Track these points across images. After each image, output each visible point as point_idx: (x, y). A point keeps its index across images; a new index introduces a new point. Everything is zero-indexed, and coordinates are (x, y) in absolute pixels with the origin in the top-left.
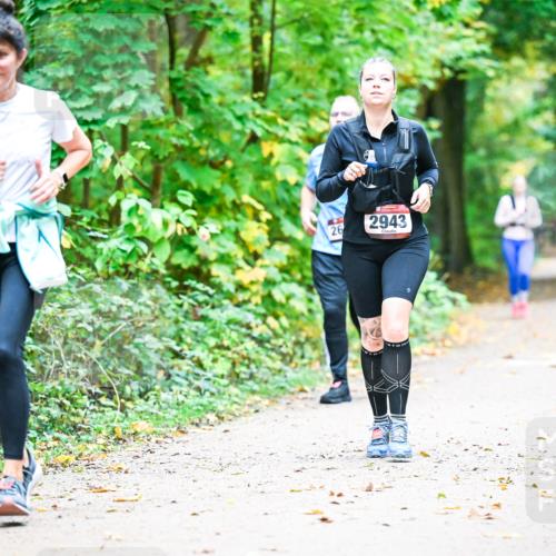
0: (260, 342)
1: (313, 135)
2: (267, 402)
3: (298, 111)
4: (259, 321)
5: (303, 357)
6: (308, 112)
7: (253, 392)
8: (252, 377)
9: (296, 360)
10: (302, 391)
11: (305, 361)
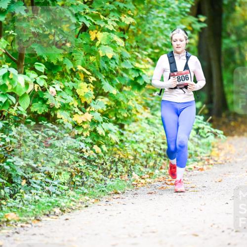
0: (89, 161)
1: (123, 26)
2: (93, 200)
3: (113, 11)
4: (88, 148)
5: (116, 171)
6: (120, 11)
7: (84, 194)
8: (83, 184)
9: (112, 173)
10: (117, 193)
11: (119, 174)
